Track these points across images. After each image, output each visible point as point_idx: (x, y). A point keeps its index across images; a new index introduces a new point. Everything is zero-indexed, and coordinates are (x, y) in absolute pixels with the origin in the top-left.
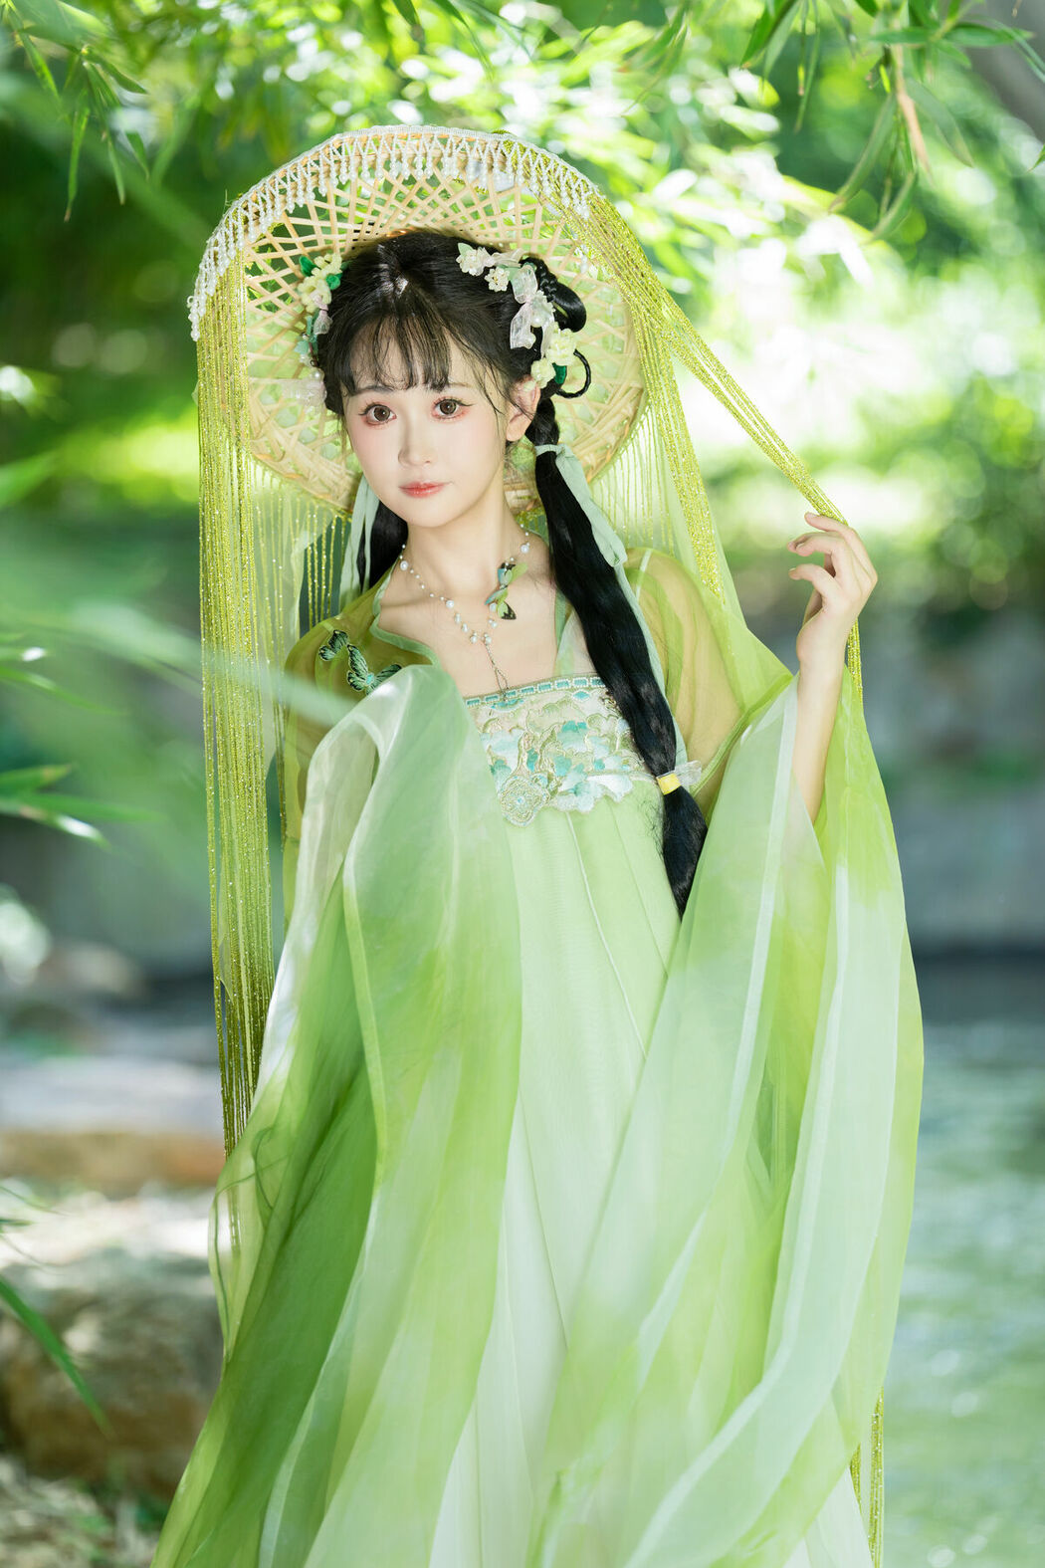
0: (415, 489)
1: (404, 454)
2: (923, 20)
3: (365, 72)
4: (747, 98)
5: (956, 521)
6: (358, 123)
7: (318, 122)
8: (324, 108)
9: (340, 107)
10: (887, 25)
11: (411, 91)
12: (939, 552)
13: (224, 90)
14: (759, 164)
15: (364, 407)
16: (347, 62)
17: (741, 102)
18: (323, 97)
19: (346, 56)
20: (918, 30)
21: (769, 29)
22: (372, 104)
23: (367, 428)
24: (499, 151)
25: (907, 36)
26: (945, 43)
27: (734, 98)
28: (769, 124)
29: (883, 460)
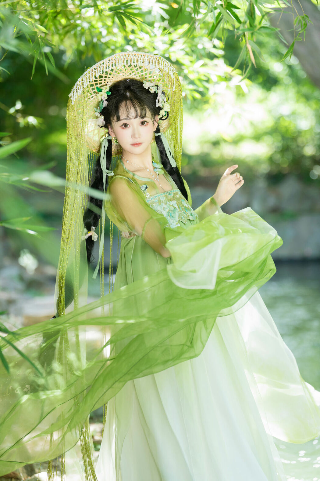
0: (135, 145)
1: (133, 136)
2: (252, 25)
3: (119, 40)
4: (217, 46)
5: (275, 152)
6: (118, 51)
7: (108, 51)
8: (108, 47)
9: (113, 47)
10: (244, 27)
11: (131, 43)
12: (271, 160)
13: (83, 44)
14: (220, 62)
15: (122, 124)
16: (115, 36)
17: (215, 47)
18: (109, 45)
19: (114, 35)
20: (251, 28)
21: (214, 28)
22: (121, 46)
23: (122, 129)
24: (157, 59)
25: (249, 30)
26: (258, 31)
27: (213, 46)
28: (222, 53)
29: (257, 138)
